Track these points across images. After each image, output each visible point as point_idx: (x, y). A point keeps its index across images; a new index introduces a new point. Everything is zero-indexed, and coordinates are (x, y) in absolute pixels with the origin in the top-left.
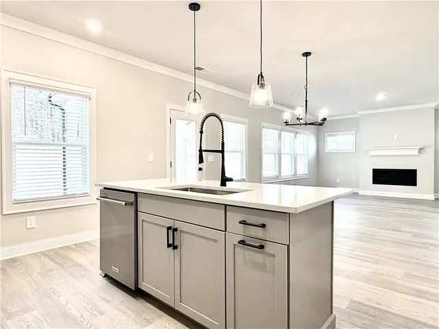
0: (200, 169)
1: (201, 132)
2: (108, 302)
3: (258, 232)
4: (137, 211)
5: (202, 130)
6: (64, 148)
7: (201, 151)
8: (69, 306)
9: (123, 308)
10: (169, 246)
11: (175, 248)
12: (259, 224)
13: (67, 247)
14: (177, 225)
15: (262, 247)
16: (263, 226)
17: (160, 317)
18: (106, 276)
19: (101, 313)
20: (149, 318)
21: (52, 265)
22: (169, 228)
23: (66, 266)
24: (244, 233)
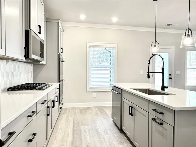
0: (170, 78)
1: (149, 64)
2: (111, 131)
3: (160, 116)
4: (122, 97)
5: (149, 62)
6: (110, 69)
7: (148, 73)
8: (99, 127)
9: (115, 134)
10: (130, 114)
11: (132, 115)
12: (160, 112)
13: (106, 107)
14: (134, 105)
15: (161, 124)
16: (162, 113)
17: (127, 143)
18: (113, 121)
19: (107, 134)
20: (123, 142)
21: (99, 112)
22: (130, 106)
23: (103, 114)
24: (155, 115)
